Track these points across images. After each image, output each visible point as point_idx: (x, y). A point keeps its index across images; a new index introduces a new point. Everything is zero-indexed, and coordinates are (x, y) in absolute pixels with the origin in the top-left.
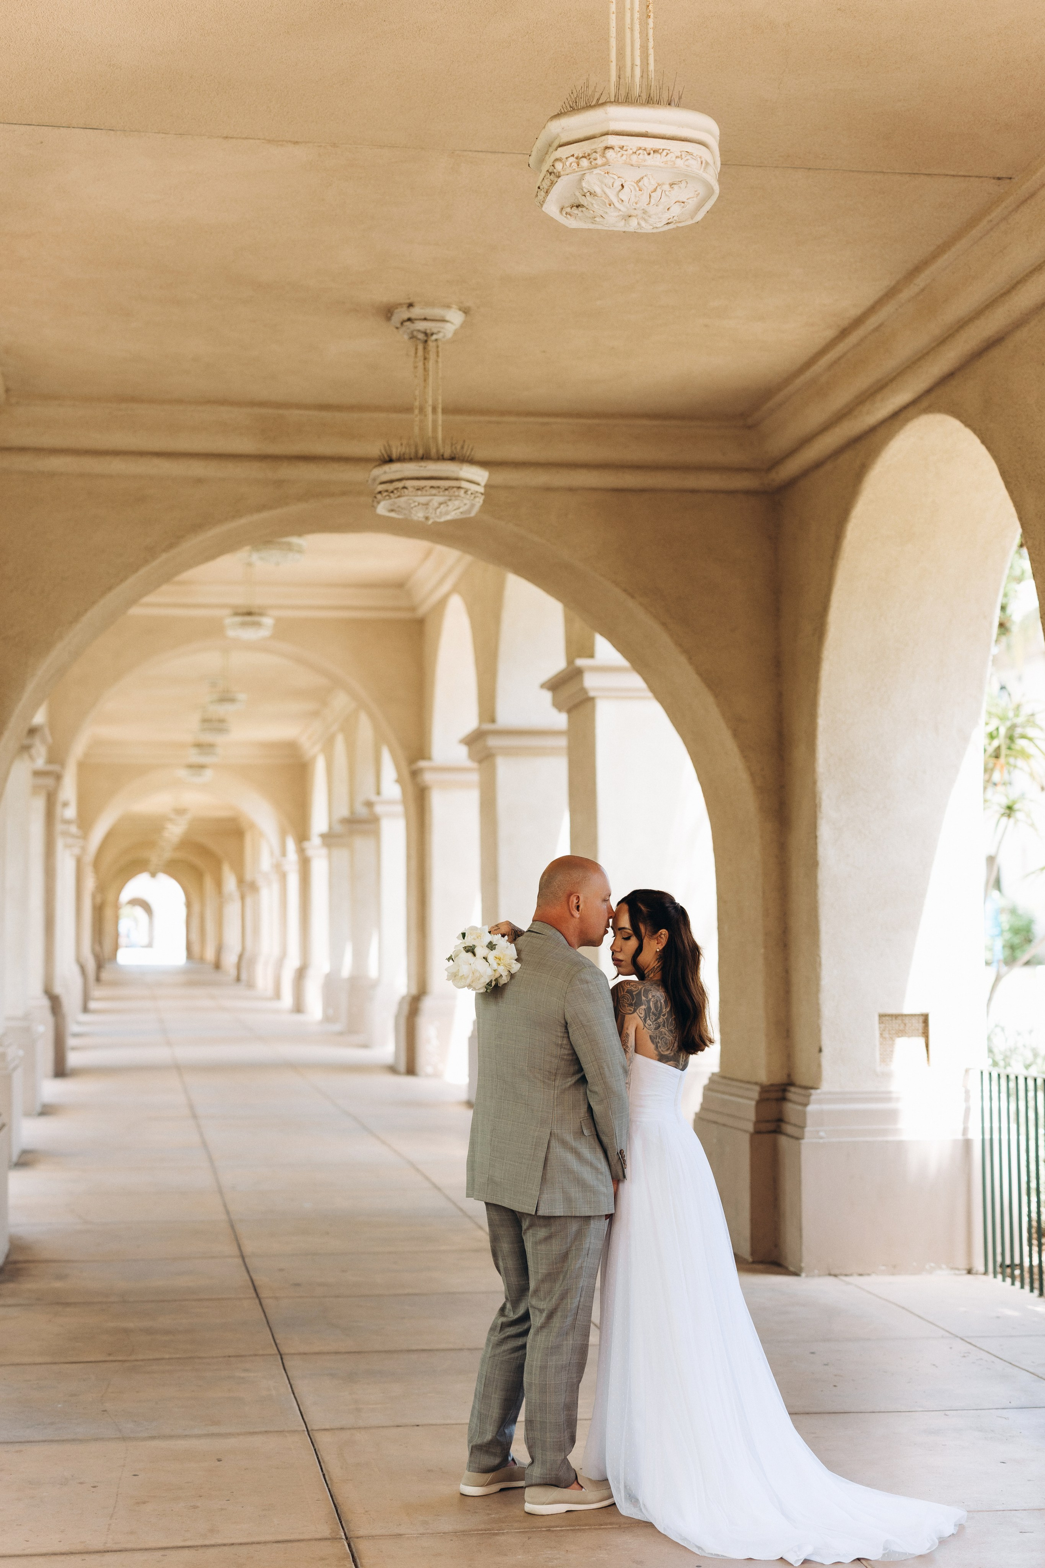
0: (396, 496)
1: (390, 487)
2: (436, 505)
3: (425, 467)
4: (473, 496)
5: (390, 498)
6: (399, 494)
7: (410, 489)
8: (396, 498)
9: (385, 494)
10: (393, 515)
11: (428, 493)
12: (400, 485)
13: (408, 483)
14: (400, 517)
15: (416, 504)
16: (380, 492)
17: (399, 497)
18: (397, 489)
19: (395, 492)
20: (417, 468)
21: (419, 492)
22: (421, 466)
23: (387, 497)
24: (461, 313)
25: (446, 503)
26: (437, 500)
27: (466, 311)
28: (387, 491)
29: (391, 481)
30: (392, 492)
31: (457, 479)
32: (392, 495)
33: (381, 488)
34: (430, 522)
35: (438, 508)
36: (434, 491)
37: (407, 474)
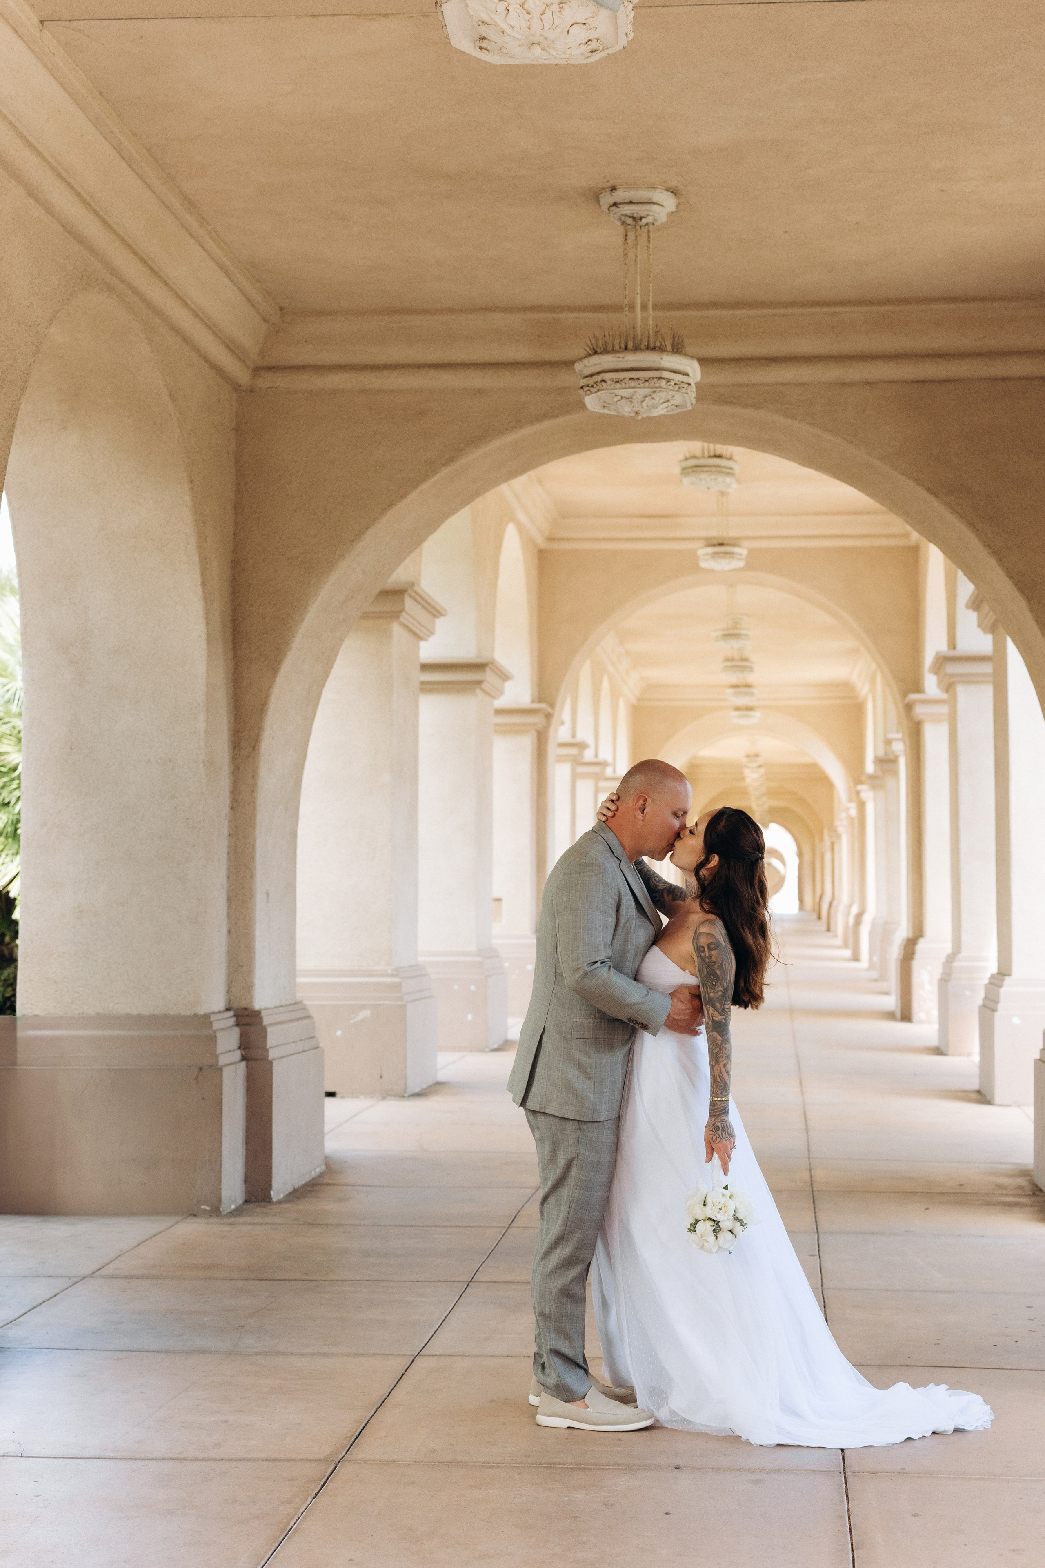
0: (596, 390)
1: (590, 381)
2: (640, 398)
3: (623, 358)
4: (677, 386)
5: (591, 393)
6: (598, 388)
7: (609, 382)
8: (596, 392)
9: (586, 389)
10: (606, 411)
11: (627, 386)
12: (598, 378)
13: (607, 376)
14: (614, 413)
15: (619, 398)
16: (582, 388)
17: (598, 391)
18: (595, 383)
19: (595, 385)
20: (614, 359)
21: (618, 385)
22: (619, 358)
23: (588, 392)
24: (669, 193)
25: (650, 395)
26: (641, 392)
27: (674, 192)
28: (588, 386)
29: (591, 375)
30: (592, 386)
31: (658, 369)
32: (592, 389)
33: (583, 382)
34: (640, 417)
35: (643, 401)
36: (633, 383)
37: (606, 366)
